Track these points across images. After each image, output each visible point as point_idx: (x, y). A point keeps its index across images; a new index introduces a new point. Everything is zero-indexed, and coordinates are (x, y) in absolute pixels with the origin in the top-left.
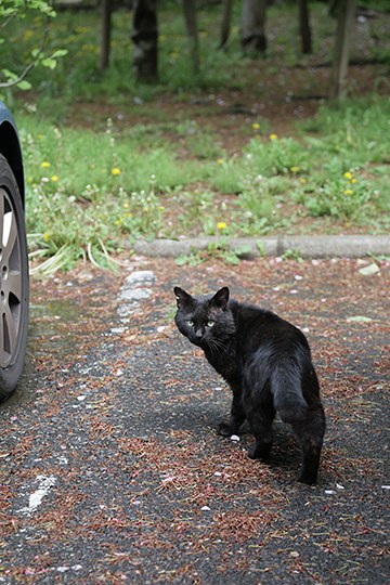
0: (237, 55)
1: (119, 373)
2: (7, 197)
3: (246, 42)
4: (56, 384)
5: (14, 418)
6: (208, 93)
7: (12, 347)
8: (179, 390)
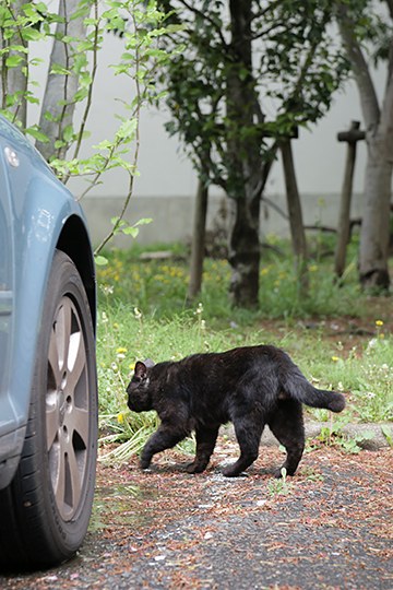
0: (354, 289)
1: (208, 536)
2: (75, 312)
3: (365, 277)
4: (129, 549)
5: (76, 575)
6: (320, 320)
7: (75, 500)
8: (284, 552)
